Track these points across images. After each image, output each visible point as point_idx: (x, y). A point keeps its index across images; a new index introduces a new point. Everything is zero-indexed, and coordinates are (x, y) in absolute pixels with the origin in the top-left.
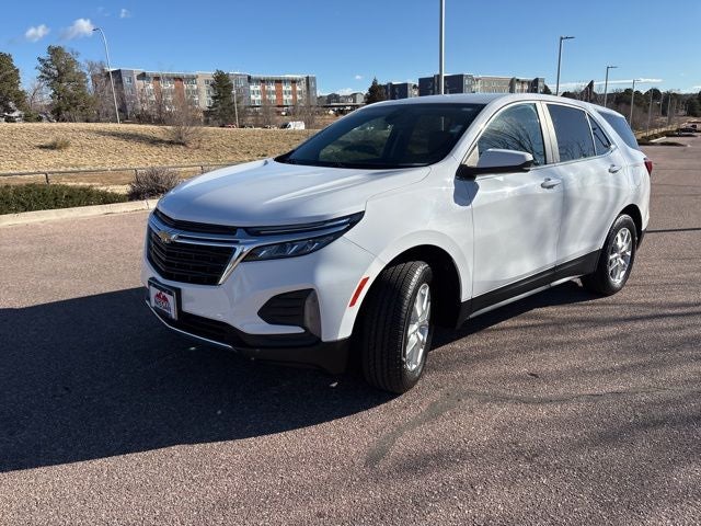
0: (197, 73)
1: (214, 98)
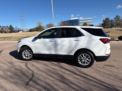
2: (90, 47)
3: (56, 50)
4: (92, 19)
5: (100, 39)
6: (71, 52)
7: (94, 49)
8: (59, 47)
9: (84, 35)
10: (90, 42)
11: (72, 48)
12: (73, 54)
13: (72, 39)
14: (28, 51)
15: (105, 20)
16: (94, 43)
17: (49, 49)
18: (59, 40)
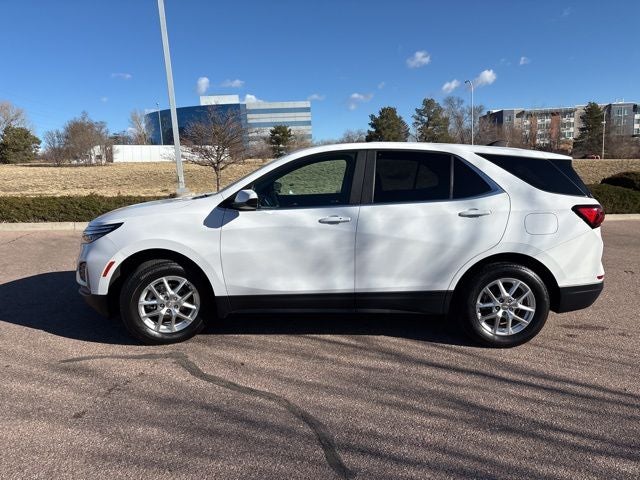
0: (577, 106)
1: (582, 129)
2: (536, 245)
3: (358, 271)
4: (307, 110)
5: (576, 209)
6: (442, 273)
7: (552, 254)
8: (378, 251)
9: (503, 191)
10: (532, 221)
11: (449, 252)
12: (450, 284)
13: (449, 208)
14: (174, 285)
15: (377, 116)
16: (552, 228)
17: (321, 265)
18: (378, 216)
